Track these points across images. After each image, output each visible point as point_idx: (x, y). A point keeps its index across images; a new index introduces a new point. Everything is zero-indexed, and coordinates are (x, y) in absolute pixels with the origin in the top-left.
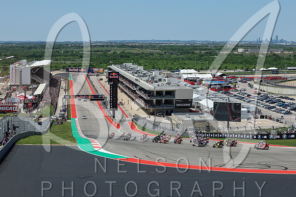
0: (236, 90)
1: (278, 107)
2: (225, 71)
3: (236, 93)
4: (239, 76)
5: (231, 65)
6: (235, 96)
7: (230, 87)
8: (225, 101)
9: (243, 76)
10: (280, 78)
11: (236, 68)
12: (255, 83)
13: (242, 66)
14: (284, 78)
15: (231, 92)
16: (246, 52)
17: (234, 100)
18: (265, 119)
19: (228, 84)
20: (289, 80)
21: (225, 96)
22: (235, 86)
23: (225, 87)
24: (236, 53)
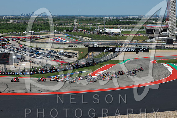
1: (35, 55)
2: (2, 34)
3: (9, 47)
4: (11, 37)
5: (6, 30)
7: (5, 44)
10: (36, 37)
11: (9, 32)
14: (38, 37)
15: (6, 47)
16: (15, 22)
20: (41, 39)
21: (2, 49)
24: (9, 23)
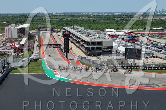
0: (139, 41)
1: (164, 51)
2: (132, 30)
3: (138, 43)
4: (140, 33)
5: (136, 26)
6: (138, 44)
7: (135, 39)
8: (132, 48)
9: (142, 33)
10: (165, 34)
11: (139, 28)
12: (150, 37)
13: (142, 27)
15: (136, 42)
17: (137, 47)
18: (156, 58)
19: (134, 38)
21: (132, 44)
22: (138, 39)
23: (132, 39)
24: (139, 19)
